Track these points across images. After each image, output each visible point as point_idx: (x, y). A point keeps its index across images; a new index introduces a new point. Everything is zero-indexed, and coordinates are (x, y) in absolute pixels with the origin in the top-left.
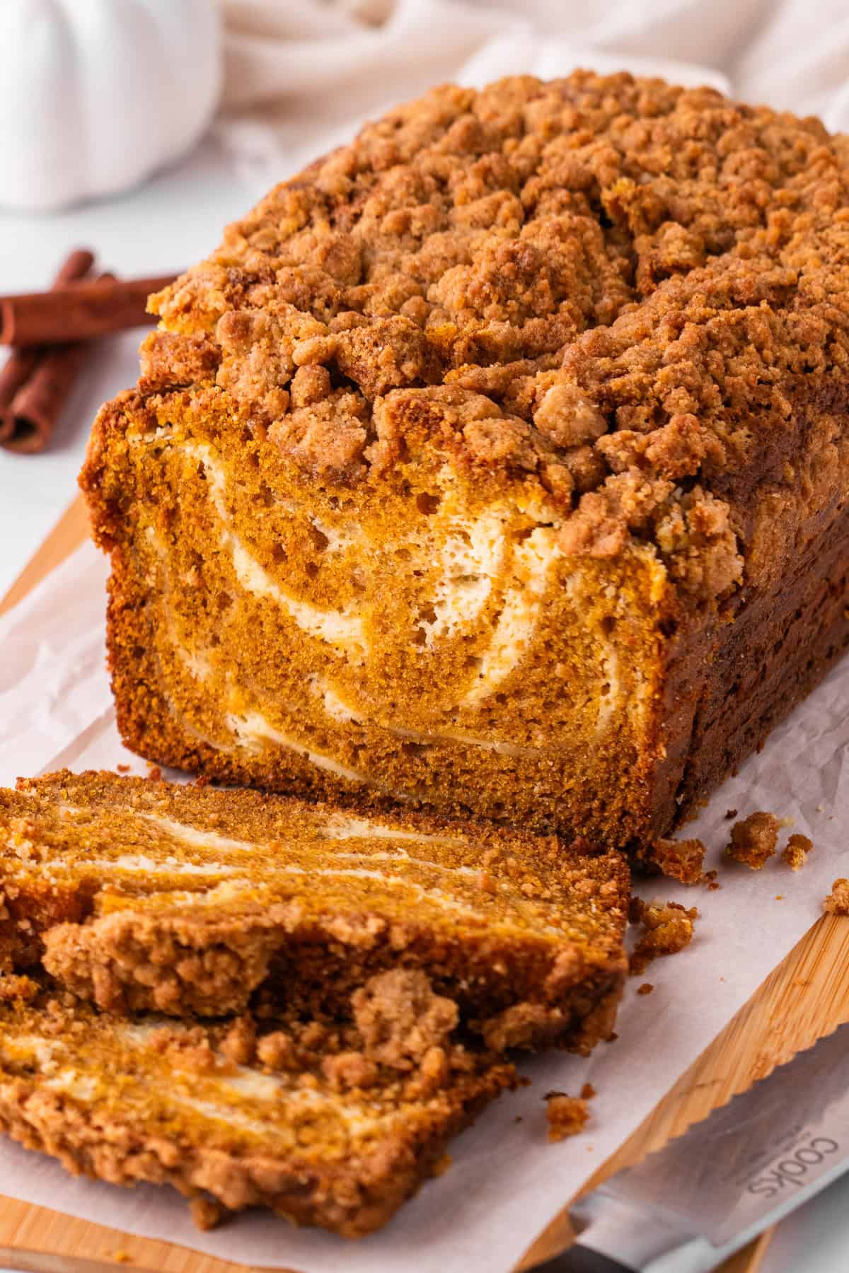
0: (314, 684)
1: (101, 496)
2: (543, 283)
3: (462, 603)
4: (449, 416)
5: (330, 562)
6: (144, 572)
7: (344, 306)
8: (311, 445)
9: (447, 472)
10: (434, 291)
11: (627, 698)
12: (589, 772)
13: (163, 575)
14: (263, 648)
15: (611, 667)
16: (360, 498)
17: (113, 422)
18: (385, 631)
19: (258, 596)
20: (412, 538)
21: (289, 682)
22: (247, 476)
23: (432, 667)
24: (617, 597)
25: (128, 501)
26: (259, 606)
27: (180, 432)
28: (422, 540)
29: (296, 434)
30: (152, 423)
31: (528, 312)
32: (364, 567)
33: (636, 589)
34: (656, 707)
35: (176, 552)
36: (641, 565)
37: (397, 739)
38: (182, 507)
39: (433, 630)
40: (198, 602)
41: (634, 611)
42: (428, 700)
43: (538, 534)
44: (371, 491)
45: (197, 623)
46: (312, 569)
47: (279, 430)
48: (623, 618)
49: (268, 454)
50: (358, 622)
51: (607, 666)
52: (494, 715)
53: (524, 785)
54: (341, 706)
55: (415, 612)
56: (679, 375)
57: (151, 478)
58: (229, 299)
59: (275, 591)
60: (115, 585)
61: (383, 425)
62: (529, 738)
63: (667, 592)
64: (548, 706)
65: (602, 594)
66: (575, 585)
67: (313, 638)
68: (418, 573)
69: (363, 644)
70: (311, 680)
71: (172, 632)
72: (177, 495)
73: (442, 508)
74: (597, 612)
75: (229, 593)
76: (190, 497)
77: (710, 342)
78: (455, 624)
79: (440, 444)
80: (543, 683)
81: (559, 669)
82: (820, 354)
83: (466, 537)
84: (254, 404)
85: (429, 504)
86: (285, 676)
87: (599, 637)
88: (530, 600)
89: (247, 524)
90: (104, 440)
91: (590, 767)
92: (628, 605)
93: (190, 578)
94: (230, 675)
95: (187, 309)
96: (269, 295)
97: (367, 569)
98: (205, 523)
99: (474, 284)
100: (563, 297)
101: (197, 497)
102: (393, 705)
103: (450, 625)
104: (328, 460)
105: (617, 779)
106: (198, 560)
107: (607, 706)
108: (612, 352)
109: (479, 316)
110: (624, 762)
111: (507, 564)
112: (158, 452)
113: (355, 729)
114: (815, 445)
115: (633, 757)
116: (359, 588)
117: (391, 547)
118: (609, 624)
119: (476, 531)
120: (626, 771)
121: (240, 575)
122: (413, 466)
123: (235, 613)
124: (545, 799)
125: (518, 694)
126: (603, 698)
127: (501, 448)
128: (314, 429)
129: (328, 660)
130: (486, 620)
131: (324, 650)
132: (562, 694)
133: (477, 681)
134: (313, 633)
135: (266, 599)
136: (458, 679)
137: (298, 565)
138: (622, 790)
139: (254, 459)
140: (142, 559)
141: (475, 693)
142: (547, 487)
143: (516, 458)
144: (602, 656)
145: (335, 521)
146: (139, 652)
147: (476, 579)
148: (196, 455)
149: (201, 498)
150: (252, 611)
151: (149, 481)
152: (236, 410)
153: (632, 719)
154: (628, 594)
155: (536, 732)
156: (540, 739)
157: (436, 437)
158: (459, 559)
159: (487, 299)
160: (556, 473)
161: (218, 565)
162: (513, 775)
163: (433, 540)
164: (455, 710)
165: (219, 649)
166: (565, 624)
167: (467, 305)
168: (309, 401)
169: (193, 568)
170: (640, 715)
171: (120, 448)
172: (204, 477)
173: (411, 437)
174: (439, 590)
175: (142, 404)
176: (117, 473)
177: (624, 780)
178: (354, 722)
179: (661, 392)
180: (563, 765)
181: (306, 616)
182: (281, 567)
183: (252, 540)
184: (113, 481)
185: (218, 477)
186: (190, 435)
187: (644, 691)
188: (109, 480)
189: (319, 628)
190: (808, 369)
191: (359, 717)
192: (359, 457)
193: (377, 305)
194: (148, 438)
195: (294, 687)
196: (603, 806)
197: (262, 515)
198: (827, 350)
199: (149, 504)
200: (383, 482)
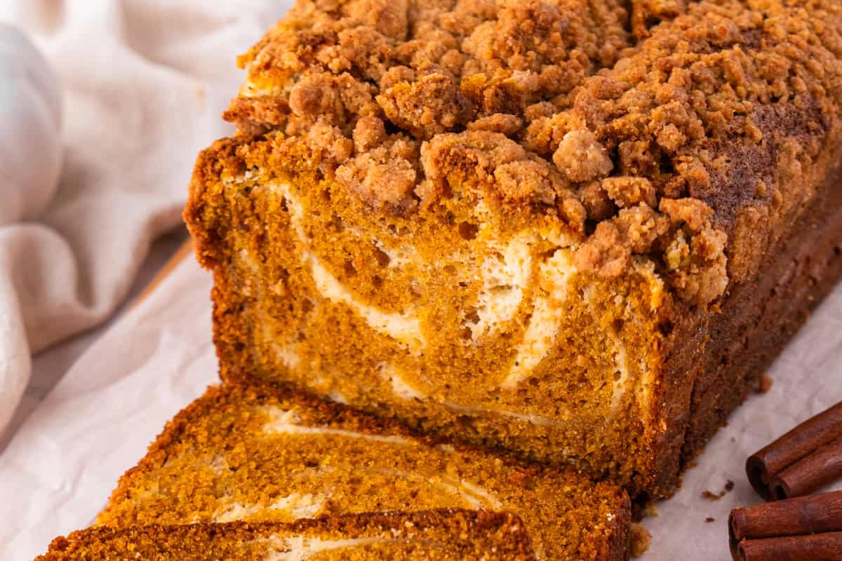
0: (383, 370)
1: (203, 226)
2: (556, 35)
3: (500, 308)
4: (483, 162)
5: (391, 275)
6: (241, 284)
7: (395, 61)
8: (372, 185)
9: (482, 208)
10: (468, 44)
11: (635, 383)
12: (606, 440)
13: (256, 286)
14: (341, 343)
15: (621, 358)
16: (413, 226)
17: (209, 167)
18: (439, 329)
19: (334, 302)
20: (457, 257)
21: (364, 370)
22: (321, 208)
23: (477, 358)
24: (624, 304)
25: (225, 230)
26: (335, 310)
27: (265, 174)
28: (465, 259)
29: (359, 175)
30: (241, 167)
31: (546, 59)
32: (419, 280)
33: (639, 297)
34: (657, 391)
35: (266, 269)
36: (643, 280)
37: (452, 413)
38: (270, 233)
39: (477, 329)
40: (286, 307)
41: (638, 316)
42: (476, 384)
43: (558, 254)
44: (422, 220)
45: (286, 323)
46: (378, 281)
47: (344, 173)
48: (629, 320)
49: (337, 191)
50: (416, 322)
51: (617, 358)
52: (529, 395)
53: (555, 449)
54: (406, 387)
55: (462, 314)
56: (669, 114)
57: (243, 211)
58: (301, 58)
59: (348, 298)
60: (217, 295)
61: (429, 169)
62: (557, 413)
63: (664, 300)
64: (572, 388)
65: (612, 300)
66: (590, 295)
67: (381, 334)
68: (462, 284)
69: (422, 339)
70: (380, 367)
71: (266, 332)
72: (265, 224)
73: (480, 236)
74: (609, 316)
75: (310, 299)
76: (275, 226)
77: (695, 82)
78: (495, 324)
79: (476, 184)
80: (567, 370)
81: (580, 360)
82: (783, 86)
83: (500, 256)
84: (324, 151)
85: (469, 231)
86: (360, 364)
87: (610, 335)
88: (554, 306)
89: (323, 245)
90: (203, 183)
91: (606, 436)
92: (633, 310)
93: (278, 289)
94: (315, 363)
95: (267, 66)
96: (333, 54)
97: (421, 281)
98: (289, 245)
99: (501, 38)
100: (572, 46)
101: (281, 225)
102: (448, 386)
103: (490, 325)
104: (386, 197)
105: (629, 445)
106: (284, 274)
107: (618, 389)
108: (613, 95)
109: (505, 65)
110: (634, 433)
111: (535, 278)
112: (248, 190)
113: (418, 405)
114: (782, 163)
115: (641, 430)
116: (416, 296)
117: (440, 264)
118: (618, 325)
119: (508, 253)
120: (635, 440)
121: (320, 285)
122: (455, 201)
123: (316, 315)
124: (572, 460)
125: (547, 378)
126: (615, 383)
127: (526, 188)
128: (373, 170)
129: (393, 352)
130: (519, 322)
131: (391, 344)
132: (583, 379)
133: (515, 368)
134: (380, 331)
135: (341, 304)
136: (499, 367)
137: (366, 278)
138: (633, 455)
139: (327, 194)
140: (239, 274)
141: (512, 378)
142: (564, 218)
143: (538, 195)
144: (613, 350)
145: (394, 243)
146: (240, 347)
147: (509, 288)
148: (279, 193)
149: (285, 226)
150: (331, 313)
151: (242, 215)
152: (310, 156)
153: (638, 399)
154: (633, 302)
155: (562, 409)
156: (566, 415)
157: (472, 178)
158: (496, 274)
159: (511, 51)
160: (572, 207)
161: (300, 278)
162: (546, 441)
163: (474, 259)
164: (498, 390)
165: (305, 343)
166: (583, 325)
167: (495, 56)
168: (368, 148)
169: (280, 282)
170: (645, 396)
171: (216, 189)
172: (286, 209)
173: (452, 179)
174: (480, 297)
175: (232, 153)
176: (215, 209)
177: (633, 447)
178: (417, 399)
179: (655, 129)
180: (585, 434)
181: (374, 317)
182: (352, 280)
183: (327, 258)
184: (212, 215)
185: (298, 210)
186: (273, 176)
187: (647, 378)
188: (209, 214)
189: (385, 326)
190: (774, 99)
191: (422, 396)
192: (410, 193)
193: (422, 58)
194: (239, 180)
195: (367, 373)
196: (618, 466)
197: (334, 239)
198: (790, 83)
199: (242, 231)
200: (431, 214)
